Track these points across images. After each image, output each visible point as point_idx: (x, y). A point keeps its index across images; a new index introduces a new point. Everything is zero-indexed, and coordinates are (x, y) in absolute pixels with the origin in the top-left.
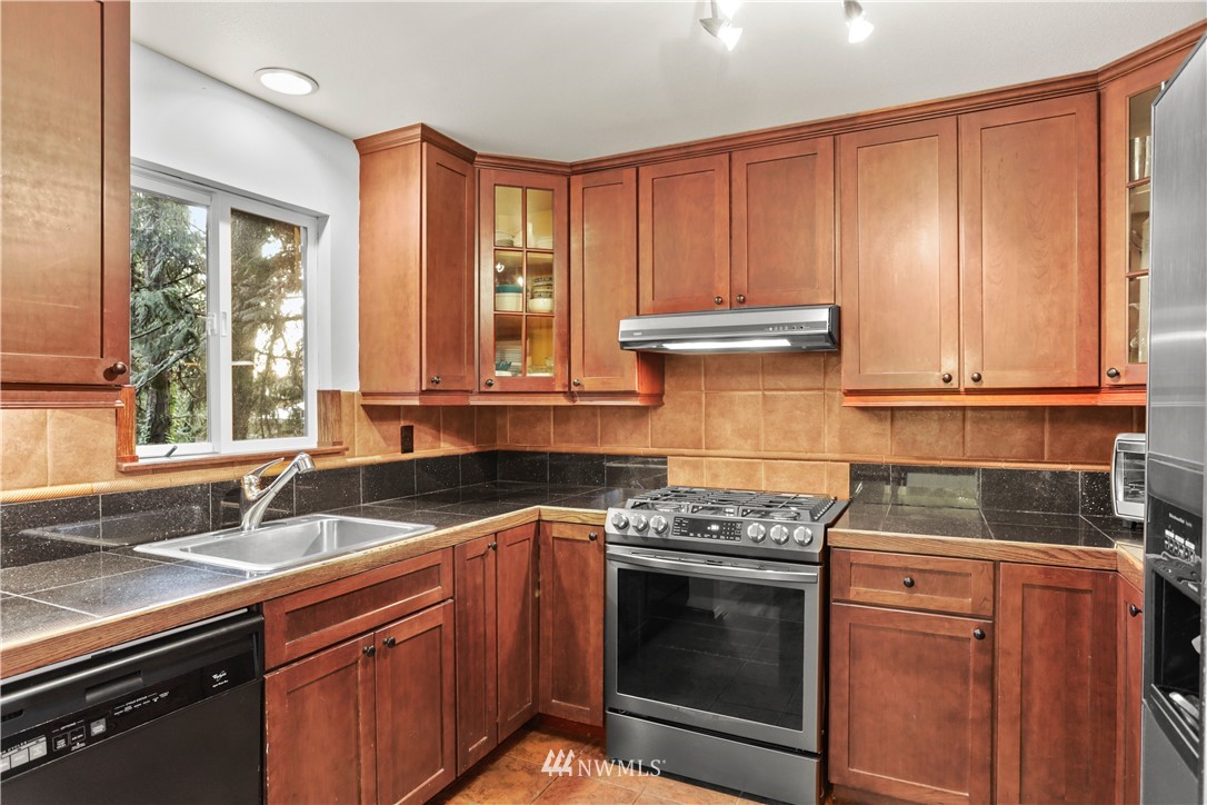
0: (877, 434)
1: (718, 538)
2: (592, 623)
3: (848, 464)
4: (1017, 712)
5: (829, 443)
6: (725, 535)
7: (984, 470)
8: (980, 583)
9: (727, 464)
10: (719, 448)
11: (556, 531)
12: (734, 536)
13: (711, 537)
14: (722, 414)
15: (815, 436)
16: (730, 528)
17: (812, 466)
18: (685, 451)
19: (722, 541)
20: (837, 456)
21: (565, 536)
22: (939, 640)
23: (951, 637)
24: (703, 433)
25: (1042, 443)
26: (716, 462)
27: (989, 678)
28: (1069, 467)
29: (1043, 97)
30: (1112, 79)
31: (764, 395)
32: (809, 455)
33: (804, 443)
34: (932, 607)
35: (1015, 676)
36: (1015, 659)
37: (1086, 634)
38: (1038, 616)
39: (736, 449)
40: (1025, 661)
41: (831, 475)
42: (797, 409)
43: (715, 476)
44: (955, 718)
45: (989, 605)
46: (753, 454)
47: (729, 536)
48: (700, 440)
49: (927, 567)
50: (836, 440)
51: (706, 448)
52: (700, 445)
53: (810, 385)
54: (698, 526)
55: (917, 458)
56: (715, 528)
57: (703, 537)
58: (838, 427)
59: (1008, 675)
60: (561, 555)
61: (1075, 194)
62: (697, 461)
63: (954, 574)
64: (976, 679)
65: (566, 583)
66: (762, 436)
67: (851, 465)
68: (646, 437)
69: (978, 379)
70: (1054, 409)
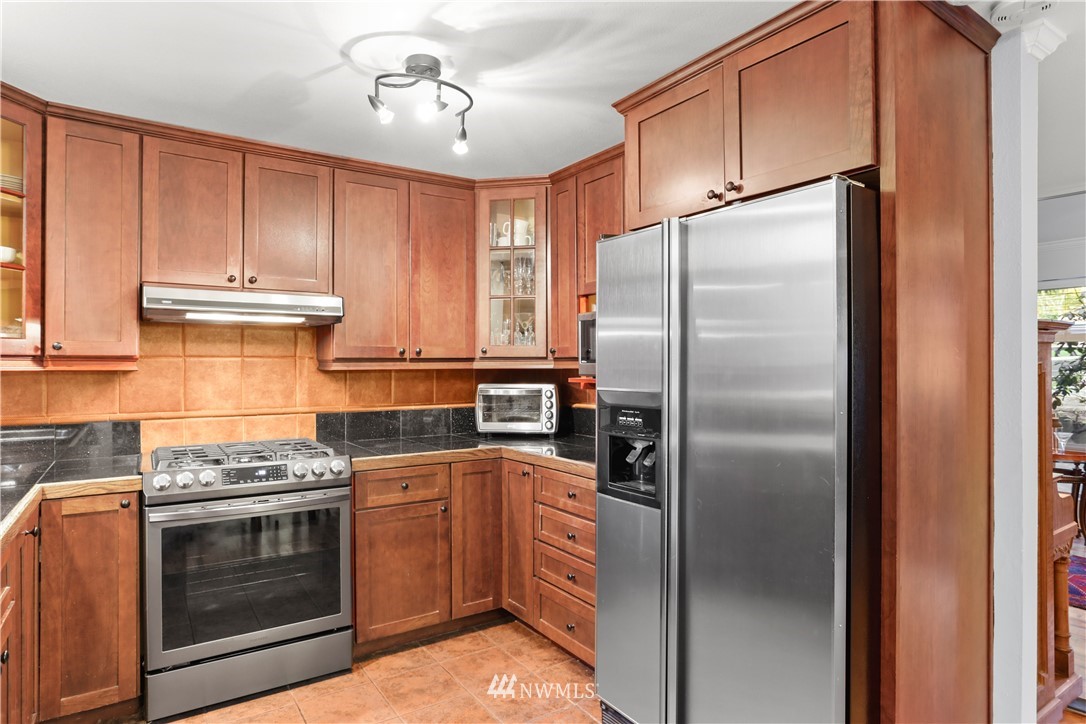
0: (336, 391)
1: (267, 480)
2: (121, 594)
3: (315, 415)
4: (461, 551)
5: (300, 397)
6: (273, 477)
7: (403, 411)
8: (441, 479)
9: (208, 423)
10: (199, 409)
11: (67, 508)
12: (281, 476)
13: (261, 481)
14: (202, 378)
15: (289, 394)
16: (277, 473)
17: (286, 419)
18: (162, 414)
19: (272, 483)
20: (307, 409)
21: (82, 510)
22: (421, 520)
23: (428, 516)
24: (182, 395)
25: (432, 393)
26: (196, 422)
27: (447, 535)
28: (446, 406)
29: (449, 185)
30: (482, 188)
31: (243, 361)
32: (283, 410)
33: (280, 400)
34: (417, 500)
35: (460, 529)
36: (460, 519)
37: (489, 494)
38: (469, 491)
39: (217, 409)
40: (464, 519)
41: (302, 424)
42: (274, 373)
43: (196, 435)
44: (431, 566)
45: (447, 490)
46: (234, 413)
47: (277, 477)
48: (179, 403)
49: (414, 474)
50: (306, 396)
51: (186, 410)
52: (177, 409)
53: (285, 354)
54: (246, 474)
55: (363, 407)
56: (262, 472)
57: (253, 482)
58: (307, 386)
59: (457, 530)
60: (73, 534)
61: (465, 246)
62: (173, 423)
63: (428, 475)
64: (442, 537)
65: (81, 562)
66: (244, 396)
67: (318, 415)
68: (112, 402)
69: (419, 353)
70: (438, 371)
